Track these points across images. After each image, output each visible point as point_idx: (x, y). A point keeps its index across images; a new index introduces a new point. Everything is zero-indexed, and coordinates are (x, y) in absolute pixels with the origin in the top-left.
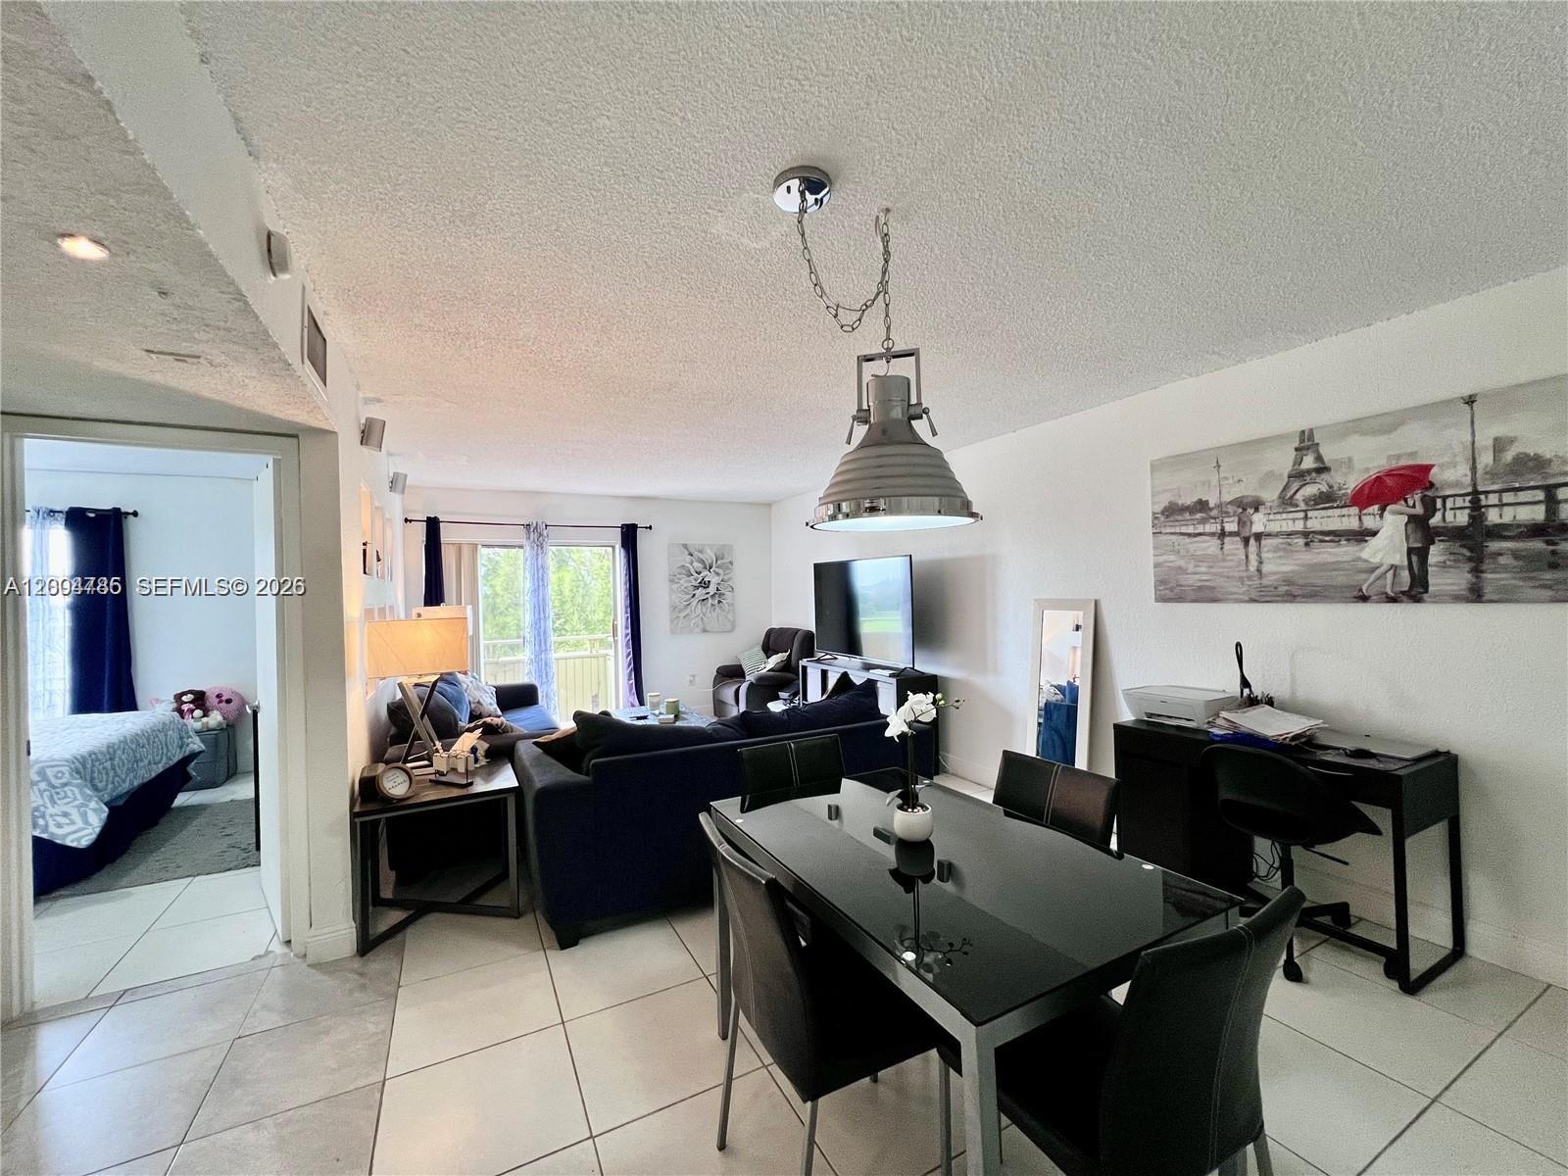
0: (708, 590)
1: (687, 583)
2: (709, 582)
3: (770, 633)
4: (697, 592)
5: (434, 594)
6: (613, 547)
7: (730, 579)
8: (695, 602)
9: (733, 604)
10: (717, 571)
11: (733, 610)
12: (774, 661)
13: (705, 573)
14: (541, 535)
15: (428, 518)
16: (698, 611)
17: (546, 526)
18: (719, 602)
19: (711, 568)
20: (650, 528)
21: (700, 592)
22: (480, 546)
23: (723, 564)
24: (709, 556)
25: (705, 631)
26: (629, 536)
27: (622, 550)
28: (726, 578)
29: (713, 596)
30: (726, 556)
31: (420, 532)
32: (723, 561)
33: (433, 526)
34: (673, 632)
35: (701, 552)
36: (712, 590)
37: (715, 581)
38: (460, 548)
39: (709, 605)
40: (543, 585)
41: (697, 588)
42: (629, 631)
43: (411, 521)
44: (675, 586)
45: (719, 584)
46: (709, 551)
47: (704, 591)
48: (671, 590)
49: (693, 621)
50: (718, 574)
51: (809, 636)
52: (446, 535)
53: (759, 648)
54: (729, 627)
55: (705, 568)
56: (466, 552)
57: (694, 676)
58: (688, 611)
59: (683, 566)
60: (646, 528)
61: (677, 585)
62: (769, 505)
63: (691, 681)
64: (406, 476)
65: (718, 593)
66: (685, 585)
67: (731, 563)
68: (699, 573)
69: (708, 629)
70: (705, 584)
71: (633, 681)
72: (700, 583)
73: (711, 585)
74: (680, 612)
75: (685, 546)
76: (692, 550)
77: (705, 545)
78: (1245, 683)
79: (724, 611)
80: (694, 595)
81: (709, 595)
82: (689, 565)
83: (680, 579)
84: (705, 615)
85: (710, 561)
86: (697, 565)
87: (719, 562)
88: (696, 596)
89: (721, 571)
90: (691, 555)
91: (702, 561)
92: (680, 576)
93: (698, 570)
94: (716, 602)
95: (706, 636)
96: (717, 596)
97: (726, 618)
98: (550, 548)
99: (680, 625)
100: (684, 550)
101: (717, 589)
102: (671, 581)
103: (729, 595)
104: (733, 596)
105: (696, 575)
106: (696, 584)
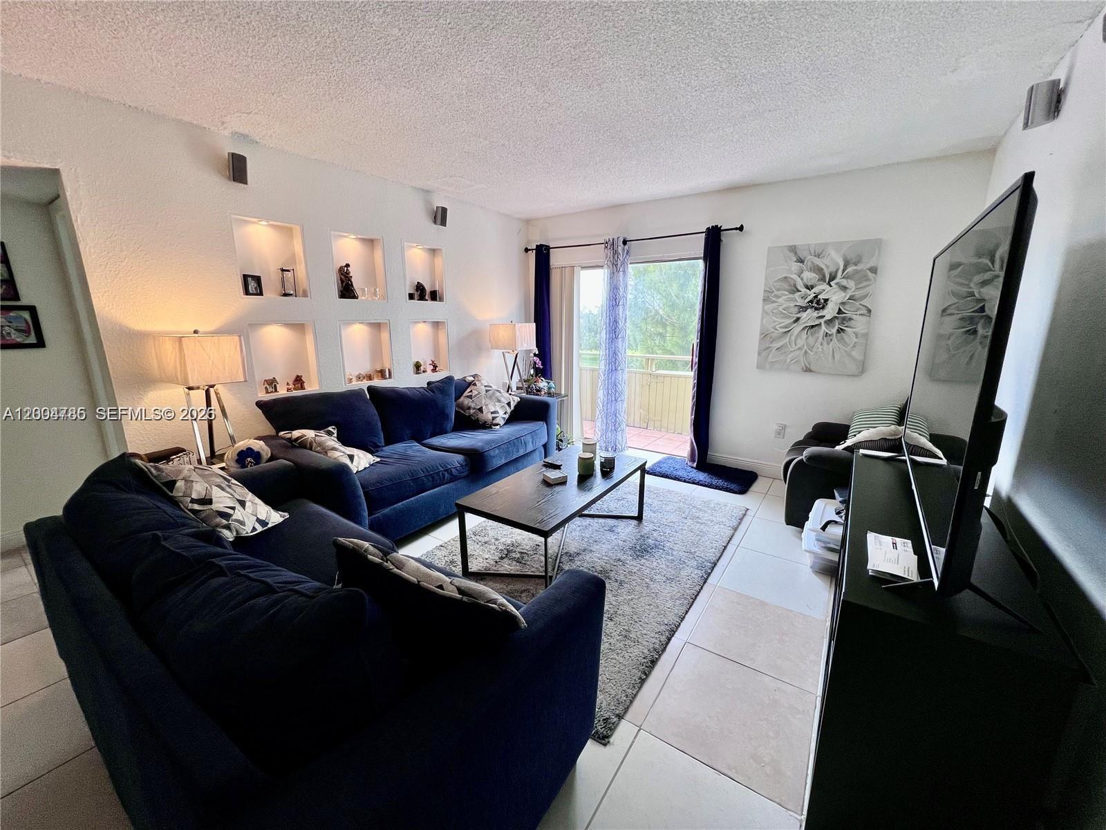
0: (823, 313)
1: (787, 302)
2: (826, 300)
4: (804, 315)
7: (865, 297)
8: (797, 328)
9: (866, 336)
10: (844, 282)
11: (864, 344)
13: (822, 287)
15: (537, 246)
16: (800, 342)
17: (625, 242)
18: (840, 331)
19: (832, 278)
20: (741, 228)
21: (809, 316)
22: (577, 269)
23: (856, 272)
24: (833, 260)
25: (808, 370)
26: (713, 242)
28: (858, 294)
29: (830, 322)
30: (865, 259)
32: (859, 267)
33: (543, 255)
34: (761, 367)
35: (818, 256)
36: (829, 312)
37: (835, 297)
38: (563, 271)
39: (822, 334)
41: (804, 309)
43: (530, 250)
44: (769, 307)
45: (843, 303)
46: (833, 253)
47: (816, 314)
48: (764, 312)
49: (792, 356)
50: (844, 288)
54: (852, 368)
55: (823, 279)
57: (784, 427)
58: (786, 341)
59: (785, 278)
60: (736, 229)
65: (841, 318)
66: (788, 304)
67: (874, 270)
68: (810, 288)
69: (815, 368)
70: (818, 304)
72: (811, 301)
73: (830, 304)
74: (774, 341)
75: (793, 249)
76: (802, 254)
77: (827, 244)
79: (845, 344)
80: (798, 319)
81: (822, 321)
82: (795, 277)
83: (778, 297)
84: (811, 348)
85: (833, 269)
86: (810, 276)
87: (849, 269)
88: (801, 321)
89: (851, 284)
90: (801, 261)
91: (819, 270)
92: (779, 293)
93: (809, 284)
94: (834, 331)
95: (808, 377)
96: (837, 322)
97: (849, 355)
98: (630, 266)
99: (770, 359)
100: (792, 255)
101: (840, 312)
102: (766, 300)
103: (859, 324)
104: (868, 323)
105: (804, 290)
106: (803, 303)
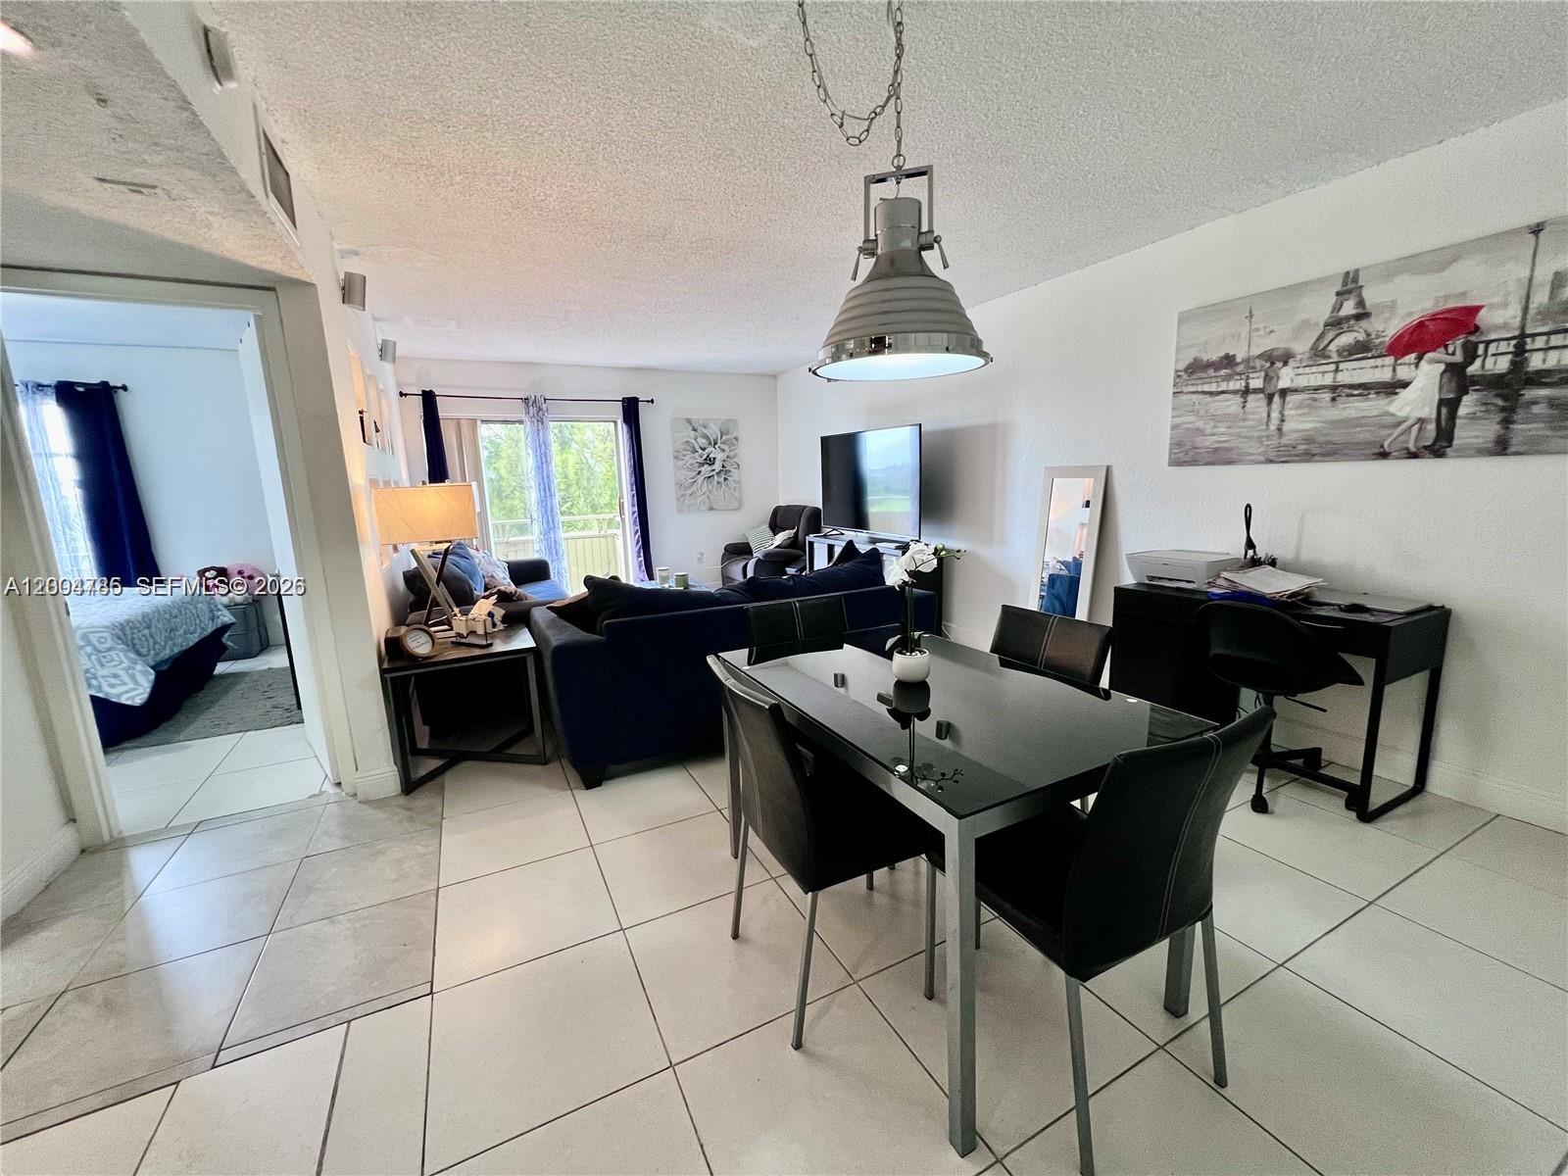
0: (714, 467)
1: (691, 459)
2: (714, 458)
3: (777, 511)
4: (702, 469)
5: (438, 471)
6: (615, 423)
7: (735, 456)
8: (700, 479)
9: (739, 482)
10: (722, 446)
11: (740, 489)
12: (781, 538)
13: (710, 449)
14: (540, 409)
15: (423, 391)
16: (704, 489)
17: (545, 400)
18: (725, 479)
19: (715, 444)
20: (652, 401)
21: (706, 469)
22: (479, 422)
23: (728, 440)
24: (713, 431)
25: (711, 509)
26: (631, 410)
27: (625, 426)
28: (731, 454)
29: (719, 474)
30: (731, 432)
31: (416, 406)
32: (729, 436)
33: (429, 399)
34: (680, 510)
35: (705, 427)
36: (717, 467)
37: (720, 456)
38: (459, 423)
39: (715, 482)
40: (547, 462)
41: (702, 464)
42: (636, 509)
43: (406, 395)
44: (680, 463)
45: (724, 461)
46: (713, 426)
47: (710, 468)
48: (676, 467)
49: (700, 499)
50: (723, 450)
51: (816, 512)
52: (444, 409)
53: (766, 527)
54: (735, 504)
55: (710, 444)
56: (465, 426)
57: (702, 554)
58: (694, 488)
59: (687, 442)
60: (648, 401)
61: (684, 462)
62: (775, 377)
63: (699, 559)
64: (395, 343)
65: (724, 470)
66: (691, 461)
67: (736, 439)
68: (703, 449)
69: (715, 507)
70: (710, 461)
71: (642, 558)
72: (705, 459)
73: (717, 461)
74: (686, 490)
75: (689, 421)
76: (696, 426)
77: (710, 420)
78: (1250, 544)
79: (730, 489)
80: (700, 472)
81: (714, 473)
82: (693, 441)
83: (685, 456)
84: (711, 492)
85: (715, 436)
86: (702, 441)
87: (724, 438)
88: (702, 473)
89: (726, 448)
90: (695, 430)
91: (706, 437)
92: (685, 453)
93: (703, 446)
94: (722, 479)
95: (712, 513)
96: (723, 473)
97: (733, 496)
98: (551, 423)
99: (687, 503)
100: (688, 425)
101: (723, 466)
102: (676, 458)
103: (734, 472)
104: (739, 474)
105: (700, 451)
106: (701, 460)
